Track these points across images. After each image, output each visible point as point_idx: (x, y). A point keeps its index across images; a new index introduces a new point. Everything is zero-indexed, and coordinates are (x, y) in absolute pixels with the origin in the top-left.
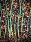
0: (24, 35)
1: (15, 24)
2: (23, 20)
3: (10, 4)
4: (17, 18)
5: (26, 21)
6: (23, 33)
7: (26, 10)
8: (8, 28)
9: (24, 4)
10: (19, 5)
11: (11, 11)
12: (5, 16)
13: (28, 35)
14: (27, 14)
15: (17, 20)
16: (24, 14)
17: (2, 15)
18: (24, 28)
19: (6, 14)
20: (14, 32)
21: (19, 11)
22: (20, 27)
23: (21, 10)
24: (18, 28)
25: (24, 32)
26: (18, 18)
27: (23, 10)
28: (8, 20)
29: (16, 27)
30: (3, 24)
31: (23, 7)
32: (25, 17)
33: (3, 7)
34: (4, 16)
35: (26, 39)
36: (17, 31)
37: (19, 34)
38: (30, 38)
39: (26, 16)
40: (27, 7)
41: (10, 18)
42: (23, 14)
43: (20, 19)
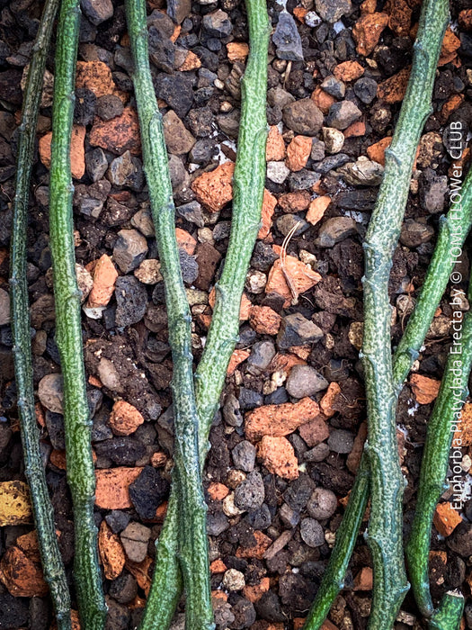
11: (184, 550)
27: (450, 517)
42: (447, 622)
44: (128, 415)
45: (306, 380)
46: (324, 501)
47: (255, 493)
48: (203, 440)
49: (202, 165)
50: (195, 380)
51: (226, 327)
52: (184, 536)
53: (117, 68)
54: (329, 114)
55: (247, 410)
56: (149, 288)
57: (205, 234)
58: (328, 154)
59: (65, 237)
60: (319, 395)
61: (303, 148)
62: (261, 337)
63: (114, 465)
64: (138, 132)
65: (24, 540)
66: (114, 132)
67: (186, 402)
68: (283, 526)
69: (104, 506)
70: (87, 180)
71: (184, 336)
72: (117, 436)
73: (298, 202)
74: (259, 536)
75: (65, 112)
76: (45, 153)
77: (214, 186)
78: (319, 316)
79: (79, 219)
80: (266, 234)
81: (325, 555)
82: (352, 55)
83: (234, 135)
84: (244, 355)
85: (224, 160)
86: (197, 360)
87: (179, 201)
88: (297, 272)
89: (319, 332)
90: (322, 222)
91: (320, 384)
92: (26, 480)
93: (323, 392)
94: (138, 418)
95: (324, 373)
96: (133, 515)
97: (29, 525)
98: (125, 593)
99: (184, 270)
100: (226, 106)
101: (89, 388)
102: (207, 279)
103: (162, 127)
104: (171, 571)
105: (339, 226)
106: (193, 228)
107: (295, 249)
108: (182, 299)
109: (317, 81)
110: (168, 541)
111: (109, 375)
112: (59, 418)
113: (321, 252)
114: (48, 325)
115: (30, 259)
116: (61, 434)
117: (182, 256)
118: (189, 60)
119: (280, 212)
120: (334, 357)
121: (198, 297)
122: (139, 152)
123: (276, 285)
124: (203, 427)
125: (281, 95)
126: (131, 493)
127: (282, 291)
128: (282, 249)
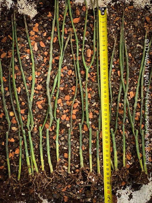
0: (64, 169)
1: (41, 145)
2: (58, 135)
3: (27, 101)
4: (44, 130)
5: (66, 137)
6: (61, 164)
7: (64, 111)
8: (25, 155)
9: (59, 98)
10: (47, 102)
11: (30, 116)
12: (17, 127)
13: (73, 168)
14: (67, 119)
15: (44, 135)
16: (61, 120)
17: (11, 128)
18: (62, 152)
19: (20, 124)
20: (39, 164)
21: (49, 115)
22: (53, 150)
23: (53, 111)
24: (48, 153)
25: (63, 161)
26: (48, 130)
27: (58, 111)
28: (24, 136)
29: (45, 152)
30: (12, 146)
31: (56, 106)
32: (62, 126)
33: (12, 107)
34: (14, 128)
35: (68, 177)
36: (46, 161)
37: (51, 167)
38: (76, 174)
39: (65, 126)
40: (65, 104)
41: (29, 132)
42: (58, 121)
43: (52, 133)
44: (23, 103)
45: (42, 98)
46: (45, 111)
47: (38, 111)
48: (31, 105)
49: (29, 76)
50: (30, 99)
51: (33, 93)
52: (30, 115)
53: (18, 67)
54: (42, 70)
55: (36, 102)
56: (24, 90)
57: (30, 84)
58: (42, 74)
59: (15, 85)
60: (43, 100)
61: (39, 73)
62: (37, 94)
63: (22, 109)
64: (21, 73)
65: (14, 118)
66: (19, 74)
67: (29, 101)
68: (41, 114)
69: (22, 113)
70: (16, 79)
71: (28, 94)
72: (22, 106)
73: (39, 79)
74: (39, 115)
75: (13, 72)
76: (12, 77)
77: (30, 78)
78: (43, 91)
79: (16, 83)
80: (36, 83)
81: (45, 116)
82: (44, 63)
83: (32, 73)
84: (35, 96)
85: (31, 75)
86: (30, 97)
87: (26, 80)
88: (40, 87)
89: (43, 93)
90: (42, 81)
91: (43, 98)
92: (13, 111)
93: (44, 99)
94: (24, 104)
95: (44, 97)
96: (25, 114)
97: (14, 116)
98: (25, 122)
99: (27, 88)
100: (31, 70)
101: (19, 101)
102: (30, 89)
103: (24, 73)
104: (29, 119)
105: (44, 81)
106: (28, 83)
107: (39, 84)
108: (27, 91)
109: (40, 66)
110: (29, 116)
111: (21, 99)
112: (16, 104)
113: (42, 84)
114: (14, 95)
115: (11, 88)
116: (17, 106)
117: (27, 86)
118: (26, 65)
119: (37, 81)
120: (45, 95)
121: (29, 90)
122: (22, 76)
123: (38, 88)
124: (31, 104)
125: (36, 68)
126: (24, 112)
127: (38, 89)
128: (38, 84)
